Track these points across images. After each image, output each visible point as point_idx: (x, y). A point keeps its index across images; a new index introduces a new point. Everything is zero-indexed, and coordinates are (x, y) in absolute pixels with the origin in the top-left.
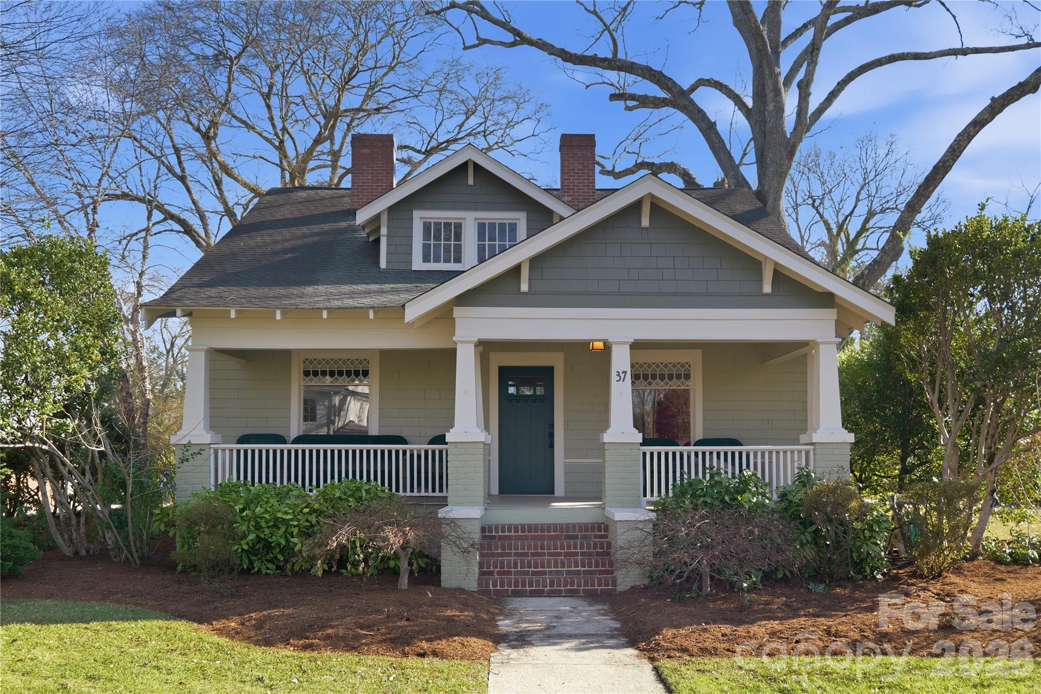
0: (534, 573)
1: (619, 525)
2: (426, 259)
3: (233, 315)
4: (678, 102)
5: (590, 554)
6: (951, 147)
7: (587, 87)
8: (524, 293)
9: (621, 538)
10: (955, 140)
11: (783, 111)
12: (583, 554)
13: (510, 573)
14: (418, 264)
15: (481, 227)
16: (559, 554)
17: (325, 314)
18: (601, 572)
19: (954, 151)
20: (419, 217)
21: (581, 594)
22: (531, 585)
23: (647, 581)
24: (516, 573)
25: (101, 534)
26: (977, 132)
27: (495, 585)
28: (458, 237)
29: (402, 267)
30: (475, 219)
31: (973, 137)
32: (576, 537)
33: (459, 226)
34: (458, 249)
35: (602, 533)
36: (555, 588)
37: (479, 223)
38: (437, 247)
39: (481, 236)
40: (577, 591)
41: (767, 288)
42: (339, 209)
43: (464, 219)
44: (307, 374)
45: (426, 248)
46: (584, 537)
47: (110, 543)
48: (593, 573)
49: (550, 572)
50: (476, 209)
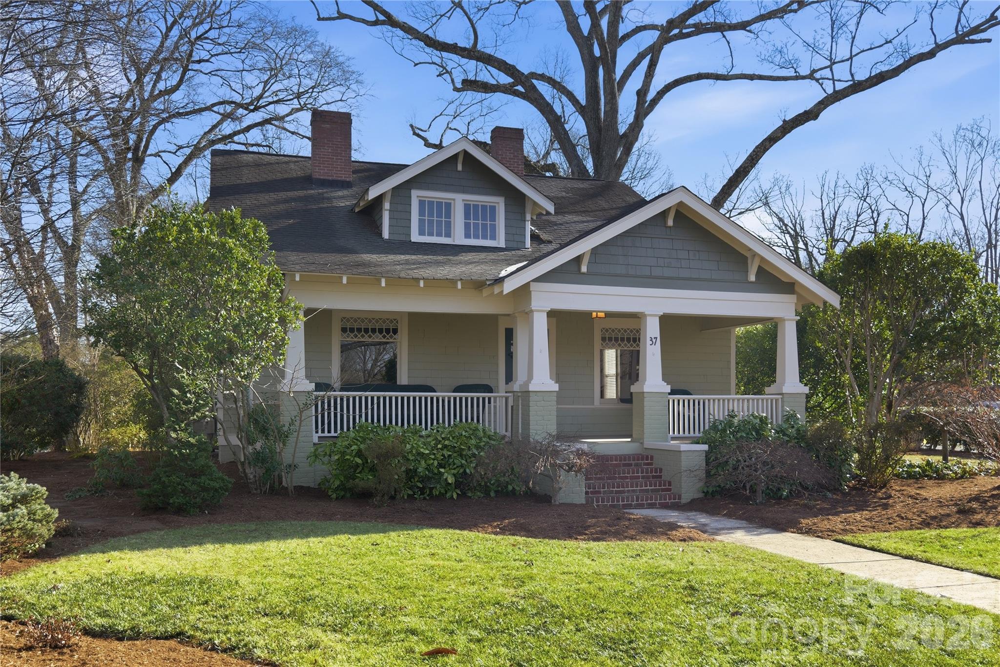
0: (617, 492)
1: (683, 454)
2: (422, 233)
3: (345, 281)
4: (529, 95)
5: (648, 477)
6: (750, 156)
7: (416, 65)
8: (584, 274)
9: (685, 463)
10: (754, 151)
11: (617, 112)
12: (643, 477)
13: (599, 492)
14: (415, 237)
15: (467, 207)
16: (627, 478)
17: (422, 284)
18: (663, 490)
19: (753, 159)
20: (416, 195)
21: (658, 506)
22: (623, 501)
23: (701, 495)
24: (605, 492)
25: (241, 470)
26: (771, 146)
27: (598, 501)
28: (448, 215)
29: (403, 238)
30: (463, 200)
31: (768, 149)
32: (630, 465)
33: (448, 206)
34: (448, 225)
35: (649, 461)
36: (640, 502)
37: (465, 204)
38: (431, 222)
39: (467, 216)
40: (655, 504)
41: (752, 278)
42: (290, 176)
43: (454, 200)
44: (344, 330)
45: (421, 222)
46: (636, 465)
47: (251, 477)
48: (658, 490)
49: (628, 491)
50: (464, 192)
